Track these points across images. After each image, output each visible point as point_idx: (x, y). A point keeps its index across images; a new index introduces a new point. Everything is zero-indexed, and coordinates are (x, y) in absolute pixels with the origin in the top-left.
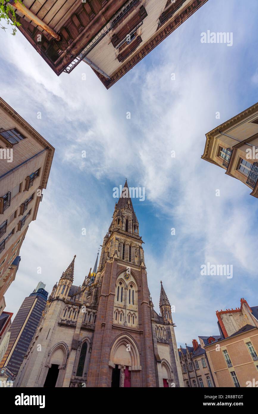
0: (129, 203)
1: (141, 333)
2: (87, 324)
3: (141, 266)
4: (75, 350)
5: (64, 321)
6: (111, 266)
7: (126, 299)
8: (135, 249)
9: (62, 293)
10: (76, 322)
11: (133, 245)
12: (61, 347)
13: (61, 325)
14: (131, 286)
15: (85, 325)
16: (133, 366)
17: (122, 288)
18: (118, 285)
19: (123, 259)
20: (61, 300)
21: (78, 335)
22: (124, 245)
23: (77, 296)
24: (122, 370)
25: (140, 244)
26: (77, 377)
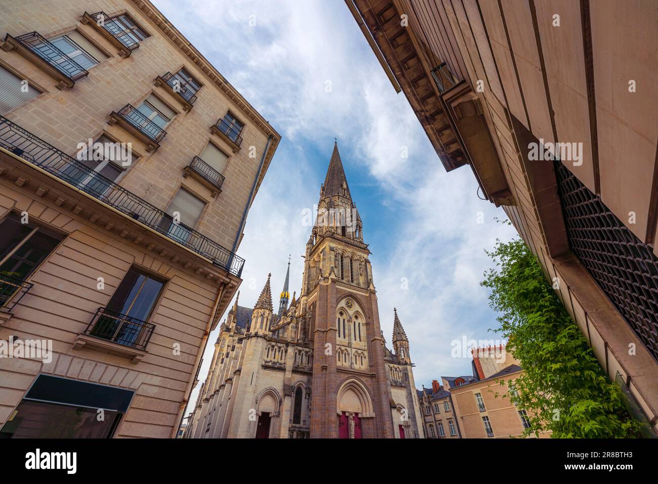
0: (345, 186)
1: (372, 376)
2: (299, 366)
3: (369, 289)
4: (290, 397)
5: (269, 362)
6: (327, 290)
7: (350, 335)
8: (358, 263)
9: (261, 327)
10: (285, 363)
11: (355, 258)
12: (270, 393)
13: (265, 367)
14: (356, 317)
15: (296, 368)
16: (364, 414)
17: (344, 320)
18: (338, 316)
19: (342, 279)
20: (261, 337)
21: (290, 379)
22: (342, 258)
23: (281, 331)
24: (351, 417)
25: (365, 256)
26: (294, 425)
